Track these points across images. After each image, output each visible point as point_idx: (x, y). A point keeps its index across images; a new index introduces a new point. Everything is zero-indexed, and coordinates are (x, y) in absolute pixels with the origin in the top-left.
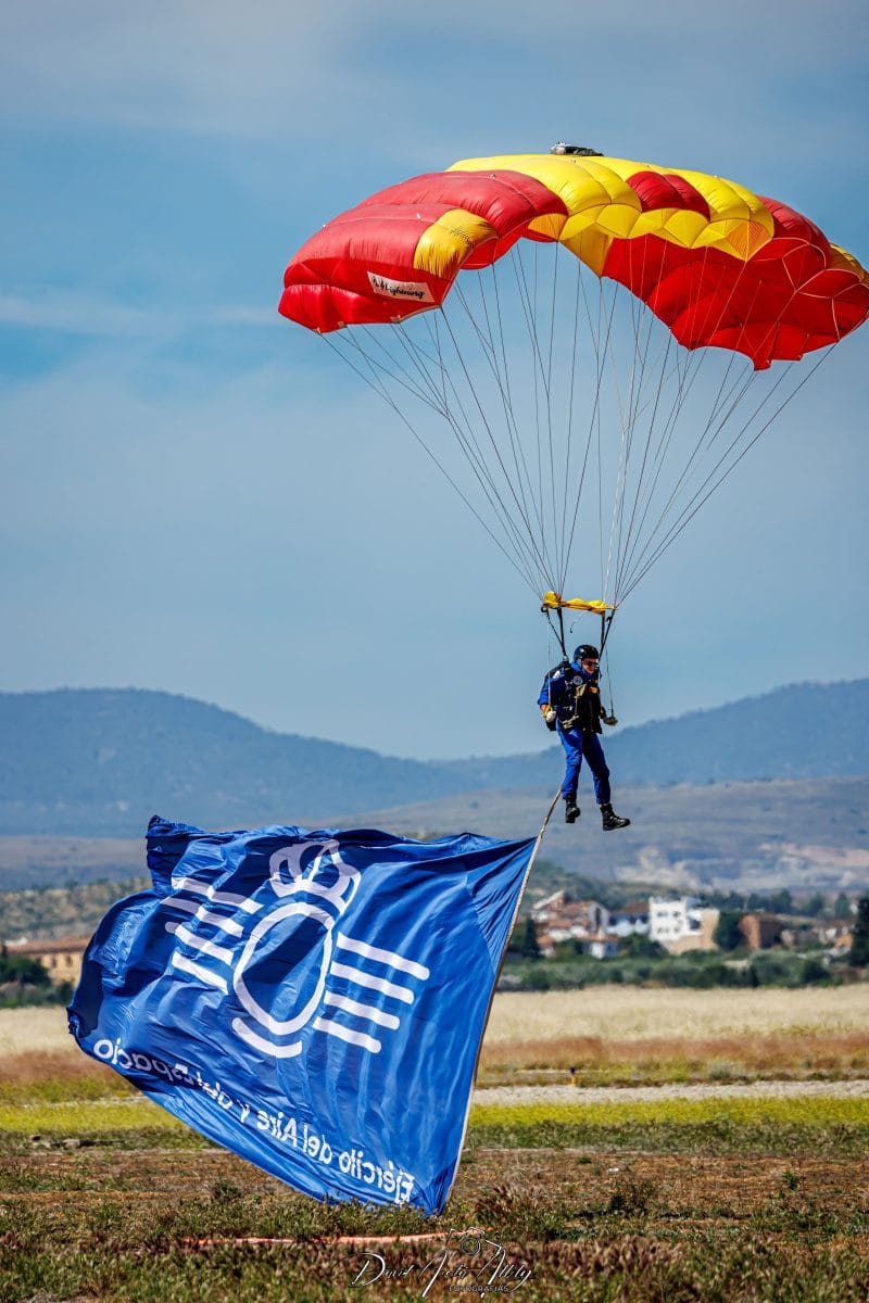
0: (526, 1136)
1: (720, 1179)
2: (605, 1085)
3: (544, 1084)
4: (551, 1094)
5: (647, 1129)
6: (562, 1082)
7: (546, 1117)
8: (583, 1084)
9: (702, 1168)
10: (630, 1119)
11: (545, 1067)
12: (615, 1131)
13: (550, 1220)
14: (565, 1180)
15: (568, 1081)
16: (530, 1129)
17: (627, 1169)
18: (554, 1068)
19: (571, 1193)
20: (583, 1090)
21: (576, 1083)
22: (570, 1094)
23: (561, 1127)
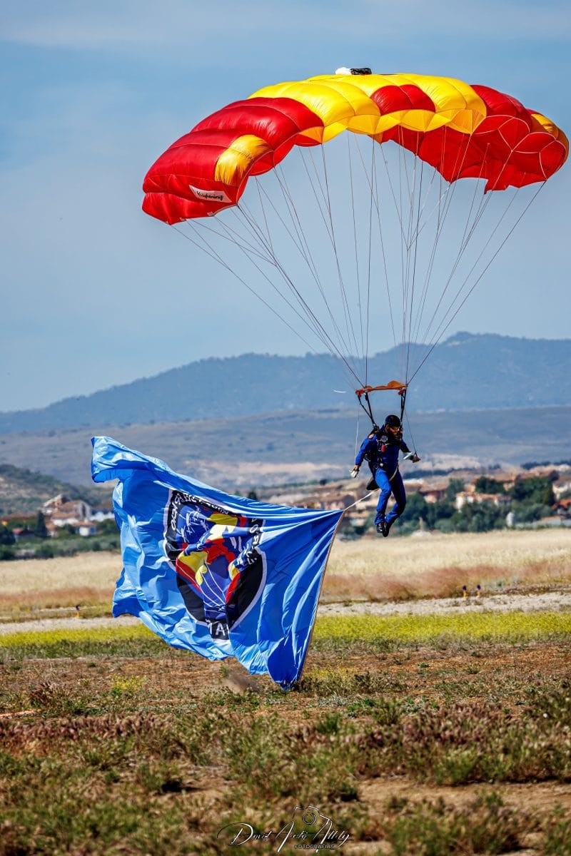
0: (52, 651)
1: (179, 673)
2: (98, 616)
3: (58, 617)
4: (64, 623)
5: (128, 644)
6: (69, 615)
7: (62, 638)
8: (85, 616)
9: (167, 666)
10: (117, 637)
11: (58, 606)
12: (107, 645)
13: (77, 702)
14: (82, 677)
15: (75, 614)
16: (53, 646)
17: (120, 669)
18: (64, 607)
19: (87, 685)
20: (84, 620)
21: (80, 615)
22: (76, 623)
23: (73, 644)
